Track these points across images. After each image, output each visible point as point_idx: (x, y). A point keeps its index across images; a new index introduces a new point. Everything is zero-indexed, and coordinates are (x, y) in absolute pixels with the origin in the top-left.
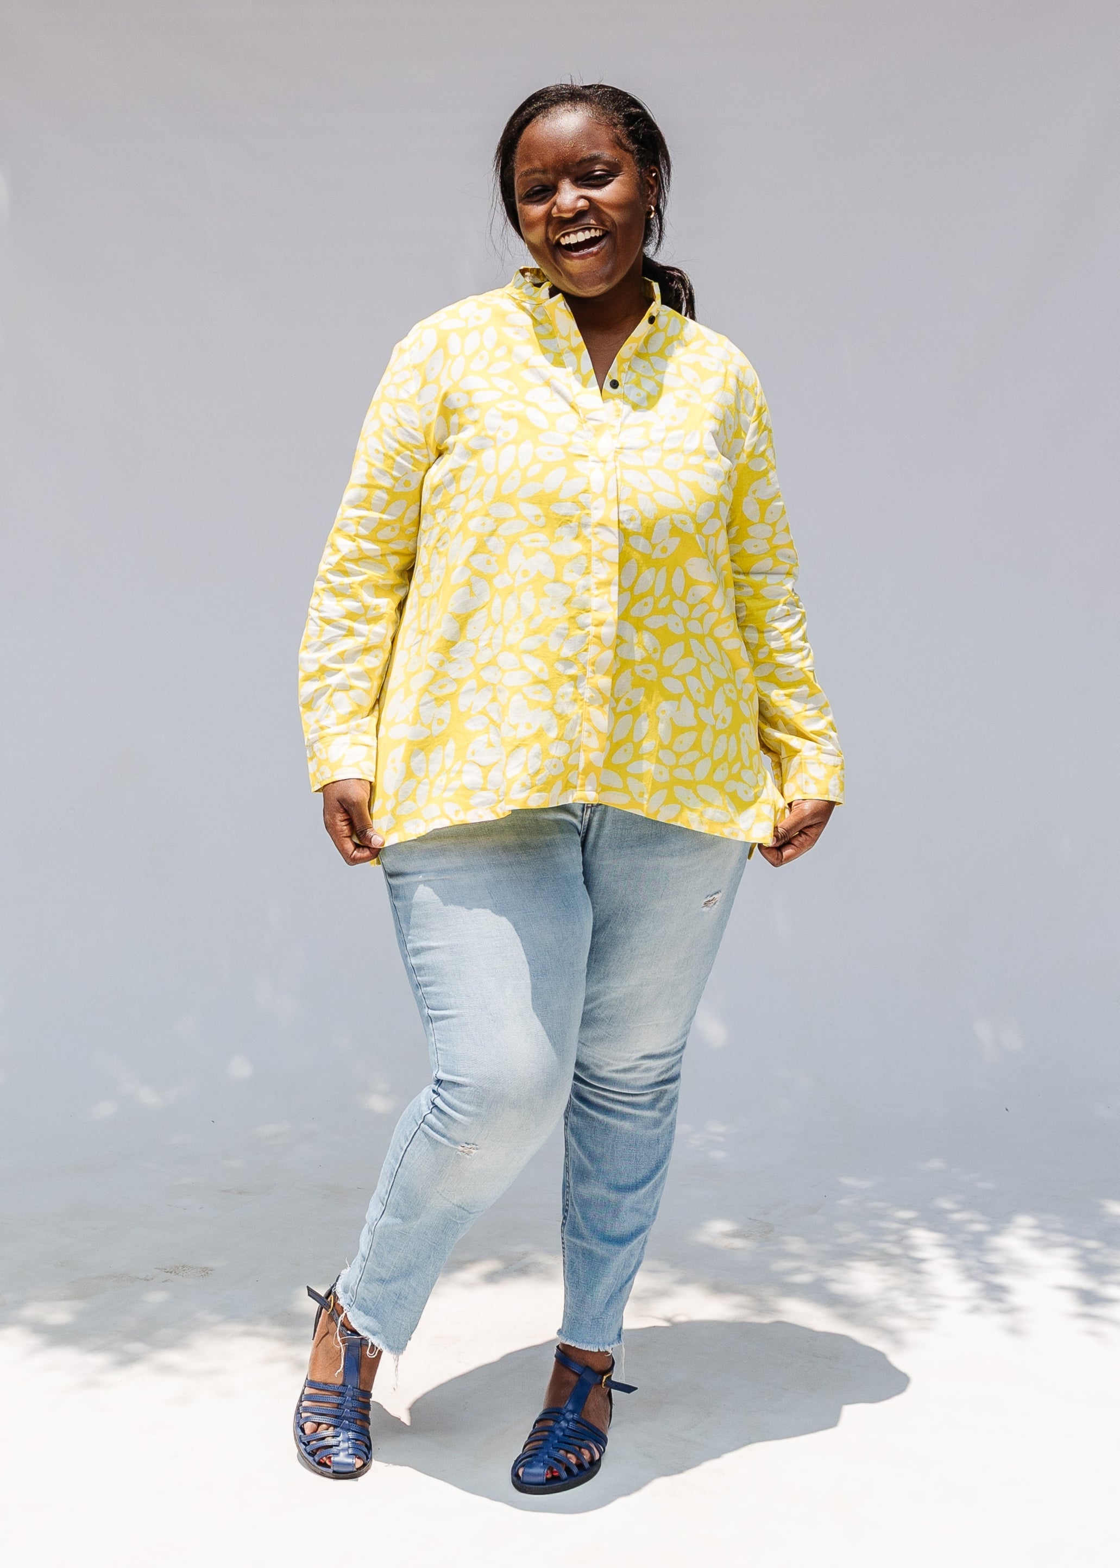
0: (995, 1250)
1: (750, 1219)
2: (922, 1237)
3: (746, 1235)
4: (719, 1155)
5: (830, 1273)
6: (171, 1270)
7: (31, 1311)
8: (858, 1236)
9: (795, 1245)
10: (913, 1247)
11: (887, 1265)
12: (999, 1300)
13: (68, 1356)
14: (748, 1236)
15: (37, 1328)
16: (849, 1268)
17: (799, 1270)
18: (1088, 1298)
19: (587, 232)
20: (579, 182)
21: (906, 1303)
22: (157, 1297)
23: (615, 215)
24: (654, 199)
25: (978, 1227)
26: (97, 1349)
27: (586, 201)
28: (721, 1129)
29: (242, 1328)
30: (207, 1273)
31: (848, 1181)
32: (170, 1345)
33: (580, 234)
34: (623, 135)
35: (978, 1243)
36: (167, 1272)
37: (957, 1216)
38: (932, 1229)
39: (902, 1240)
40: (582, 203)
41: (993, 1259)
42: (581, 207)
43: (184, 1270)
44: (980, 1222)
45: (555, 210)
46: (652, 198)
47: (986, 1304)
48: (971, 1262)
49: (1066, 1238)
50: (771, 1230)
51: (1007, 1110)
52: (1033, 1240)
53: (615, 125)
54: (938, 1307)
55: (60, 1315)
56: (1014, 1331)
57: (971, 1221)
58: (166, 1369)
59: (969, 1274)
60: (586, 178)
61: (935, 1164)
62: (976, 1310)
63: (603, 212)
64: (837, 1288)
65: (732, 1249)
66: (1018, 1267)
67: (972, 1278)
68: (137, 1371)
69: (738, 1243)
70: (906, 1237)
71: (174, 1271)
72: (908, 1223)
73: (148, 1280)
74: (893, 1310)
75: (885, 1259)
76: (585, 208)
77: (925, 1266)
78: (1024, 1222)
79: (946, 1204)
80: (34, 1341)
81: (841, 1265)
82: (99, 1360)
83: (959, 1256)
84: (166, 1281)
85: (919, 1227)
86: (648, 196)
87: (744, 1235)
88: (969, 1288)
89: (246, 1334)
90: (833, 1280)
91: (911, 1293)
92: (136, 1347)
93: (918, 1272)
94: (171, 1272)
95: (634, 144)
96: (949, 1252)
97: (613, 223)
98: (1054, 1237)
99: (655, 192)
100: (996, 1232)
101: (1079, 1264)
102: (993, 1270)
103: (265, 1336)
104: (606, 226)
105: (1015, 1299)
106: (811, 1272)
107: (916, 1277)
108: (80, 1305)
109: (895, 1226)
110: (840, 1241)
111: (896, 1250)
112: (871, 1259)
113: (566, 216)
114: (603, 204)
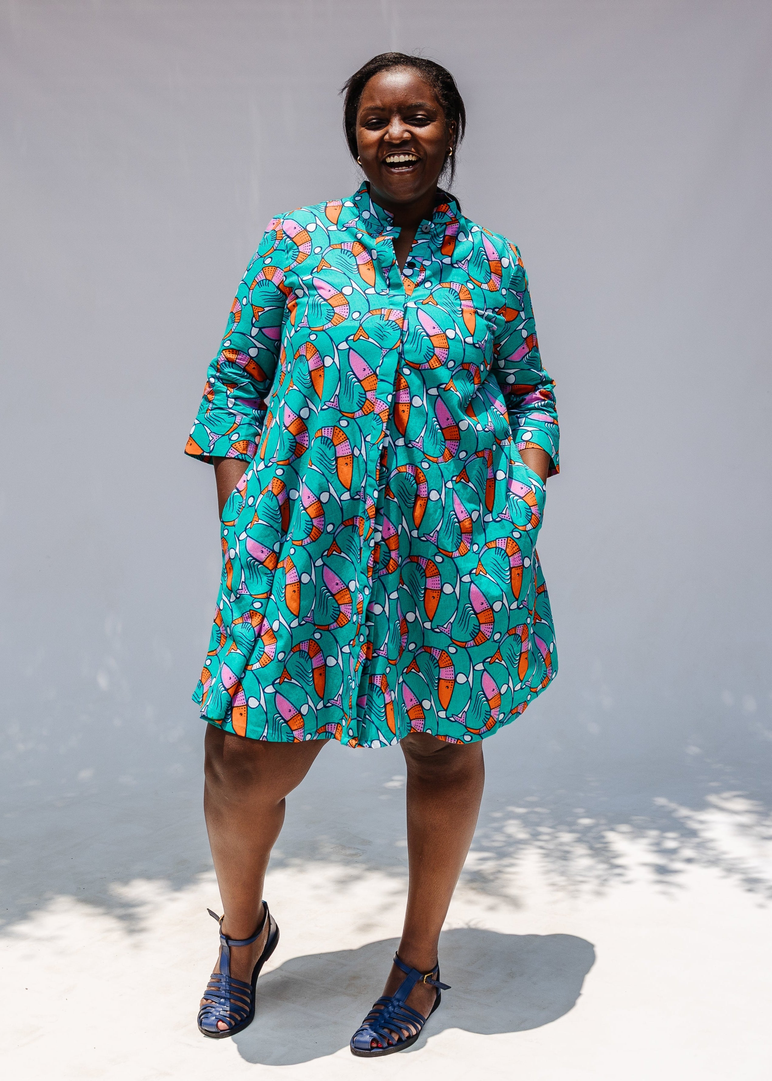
18: (662, 870)
19: (407, 156)
20: (407, 120)
23: (429, 148)
27: (410, 134)
33: (402, 156)
40: (406, 135)
42: (406, 138)
45: (387, 137)
46: (451, 143)
53: (436, 87)
60: (412, 118)
63: (420, 144)
76: (409, 139)
86: (449, 141)
95: (444, 101)
97: (425, 153)
99: (453, 139)
104: (422, 155)
113: (394, 142)
114: (421, 138)
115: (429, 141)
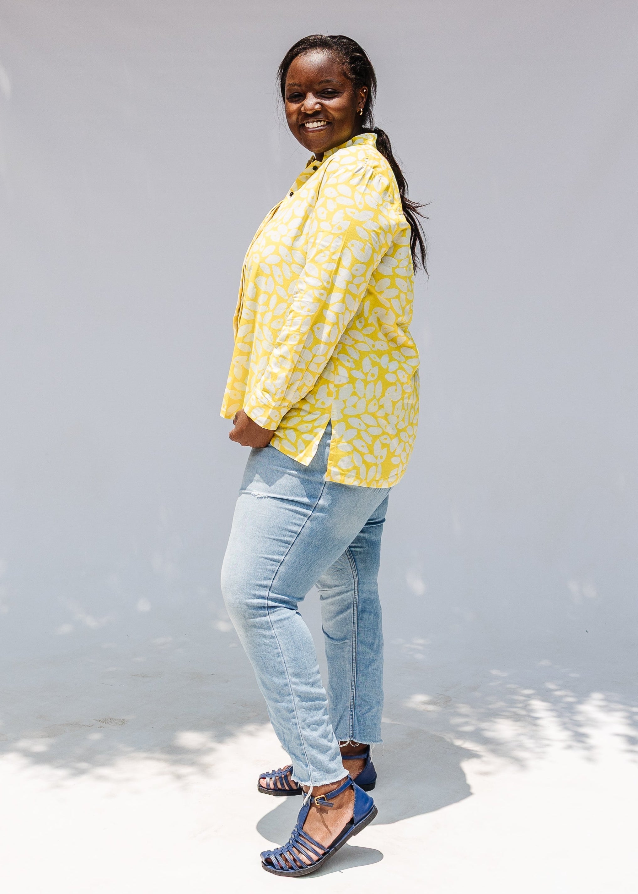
0: (580, 713)
1: (438, 694)
2: (537, 705)
3: (436, 703)
4: (419, 656)
5: (484, 725)
6: (103, 721)
7: (23, 744)
8: (501, 704)
9: (464, 709)
10: (532, 711)
11: (517, 721)
12: (583, 742)
13: (45, 770)
14: (437, 704)
15: (26, 753)
16: (495, 722)
17: (466, 723)
18: (633, 741)
19: (319, 123)
20: (318, 94)
21: (529, 743)
22: (96, 736)
23: (336, 114)
24: (363, 105)
25: (570, 700)
26: (61, 766)
27: (320, 105)
28: (421, 641)
29: (145, 755)
30: (124, 723)
31: (494, 672)
32: (103, 764)
33: (315, 123)
34: (347, 69)
35: (570, 709)
36: (101, 722)
37: (558, 693)
38: (544, 700)
39: (526, 706)
40: (318, 107)
41: (579, 718)
42: (317, 109)
43: (111, 721)
44: (571, 696)
45: (303, 109)
46: (362, 104)
47: (575, 744)
48: (566, 720)
49: (621, 707)
50: (450, 700)
51: (587, 631)
52: (600, 707)
53: (343, 64)
54: (548, 745)
55: (40, 747)
56: (589, 759)
57: (566, 696)
58: (101, 778)
59: (565, 726)
60: (322, 92)
61: (545, 663)
62: (569, 747)
63: (329, 112)
64: (489, 734)
65: (428, 711)
66: (594, 723)
67: (567, 729)
68: (84, 778)
69: (431, 708)
70: (529, 705)
71: (107, 721)
72: (529, 697)
73: (90, 726)
74: (521, 746)
75: (517, 718)
76: (320, 110)
77: (539, 722)
78: (597, 697)
79: (551, 686)
80: (24, 761)
81: (491, 721)
82: (61, 773)
83: (559, 716)
84: (100, 727)
85: (535, 699)
86: (359, 103)
87: (434, 703)
88: (565, 735)
89: (147, 758)
90: (485, 730)
91: (532, 737)
92: (83, 765)
93: (535, 725)
94: (103, 722)
95: (353, 75)
96: (554, 714)
97: (334, 118)
98: (613, 706)
99: (364, 101)
100: (580, 702)
101: (628, 721)
102: (579, 724)
103: (159, 760)
104: (330, 120)
105: (591, 741)
106: (473, 725)
107: (535, 728)
108: (51, 741)
109: (521, 698)
110: (491, 706)
111: (523, 712)
112: (507, 717)
113: (309, 112)
114: (330, 108)
115: (336, 109)
